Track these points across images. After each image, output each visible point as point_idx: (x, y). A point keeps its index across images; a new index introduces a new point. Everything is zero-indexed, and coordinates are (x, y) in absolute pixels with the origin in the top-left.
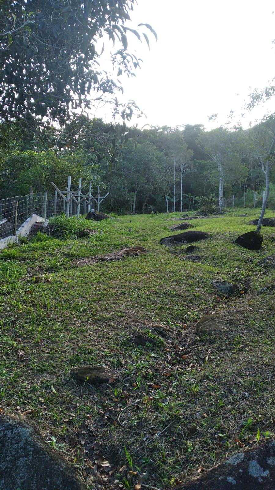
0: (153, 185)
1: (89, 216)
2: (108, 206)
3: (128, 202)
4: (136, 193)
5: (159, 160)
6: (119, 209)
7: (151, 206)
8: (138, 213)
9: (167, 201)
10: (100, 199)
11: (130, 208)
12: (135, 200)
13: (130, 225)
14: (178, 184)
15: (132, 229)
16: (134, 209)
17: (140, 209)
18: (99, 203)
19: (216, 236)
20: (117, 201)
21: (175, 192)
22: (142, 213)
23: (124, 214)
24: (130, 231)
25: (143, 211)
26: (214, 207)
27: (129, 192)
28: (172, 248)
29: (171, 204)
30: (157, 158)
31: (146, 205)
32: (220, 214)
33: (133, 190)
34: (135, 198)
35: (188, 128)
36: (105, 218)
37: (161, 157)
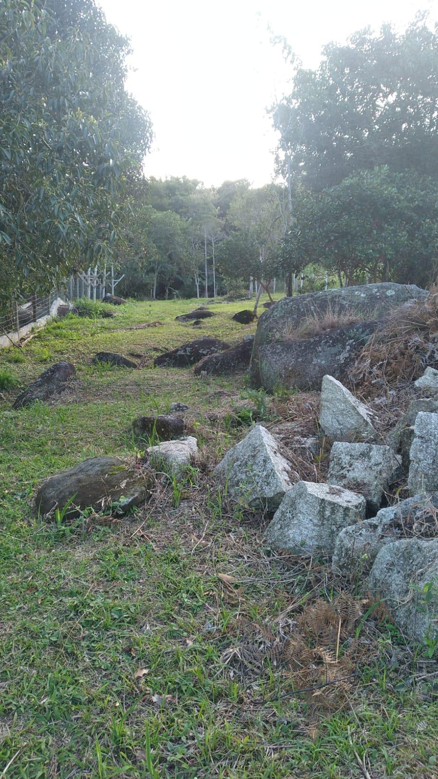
0: (178, 264)
1: (106, 300)
2: (121, 291)
3: (146, 285)
4: (156, 274)
5: (185, 233)
6: (136, 294)
7: (177, 291)
8: (159, 299)
9: (197, 284)
10: (115, 282)
11: (150, 293)
12: (155, 282)
13: (150, 309)
14: (210, 262)
15: (151, 312)
16: (154, 295)
17: (162, 294)
18: (113, 286)
19: (220, 314)
20: (132, 284)
21: (206, 273)
22: (164, 299)
23: (142, 300)
24: (150, 313)
25: (167, 296)
26: (243, 292)
27: (147, 273)
28: (185, 323)
29: (202, 288)
30: (181, 229)
31: (170, 290)
32: (246, 299)
33: (152, 270)
34: (156, 280)
35: (227, 185)
36: (124, 302)
37: (187, 228)
